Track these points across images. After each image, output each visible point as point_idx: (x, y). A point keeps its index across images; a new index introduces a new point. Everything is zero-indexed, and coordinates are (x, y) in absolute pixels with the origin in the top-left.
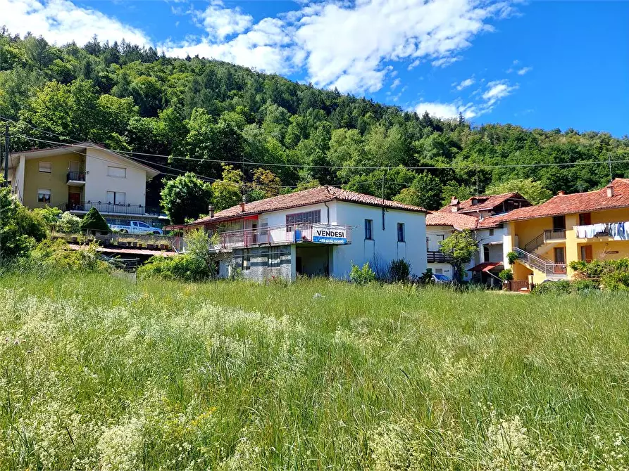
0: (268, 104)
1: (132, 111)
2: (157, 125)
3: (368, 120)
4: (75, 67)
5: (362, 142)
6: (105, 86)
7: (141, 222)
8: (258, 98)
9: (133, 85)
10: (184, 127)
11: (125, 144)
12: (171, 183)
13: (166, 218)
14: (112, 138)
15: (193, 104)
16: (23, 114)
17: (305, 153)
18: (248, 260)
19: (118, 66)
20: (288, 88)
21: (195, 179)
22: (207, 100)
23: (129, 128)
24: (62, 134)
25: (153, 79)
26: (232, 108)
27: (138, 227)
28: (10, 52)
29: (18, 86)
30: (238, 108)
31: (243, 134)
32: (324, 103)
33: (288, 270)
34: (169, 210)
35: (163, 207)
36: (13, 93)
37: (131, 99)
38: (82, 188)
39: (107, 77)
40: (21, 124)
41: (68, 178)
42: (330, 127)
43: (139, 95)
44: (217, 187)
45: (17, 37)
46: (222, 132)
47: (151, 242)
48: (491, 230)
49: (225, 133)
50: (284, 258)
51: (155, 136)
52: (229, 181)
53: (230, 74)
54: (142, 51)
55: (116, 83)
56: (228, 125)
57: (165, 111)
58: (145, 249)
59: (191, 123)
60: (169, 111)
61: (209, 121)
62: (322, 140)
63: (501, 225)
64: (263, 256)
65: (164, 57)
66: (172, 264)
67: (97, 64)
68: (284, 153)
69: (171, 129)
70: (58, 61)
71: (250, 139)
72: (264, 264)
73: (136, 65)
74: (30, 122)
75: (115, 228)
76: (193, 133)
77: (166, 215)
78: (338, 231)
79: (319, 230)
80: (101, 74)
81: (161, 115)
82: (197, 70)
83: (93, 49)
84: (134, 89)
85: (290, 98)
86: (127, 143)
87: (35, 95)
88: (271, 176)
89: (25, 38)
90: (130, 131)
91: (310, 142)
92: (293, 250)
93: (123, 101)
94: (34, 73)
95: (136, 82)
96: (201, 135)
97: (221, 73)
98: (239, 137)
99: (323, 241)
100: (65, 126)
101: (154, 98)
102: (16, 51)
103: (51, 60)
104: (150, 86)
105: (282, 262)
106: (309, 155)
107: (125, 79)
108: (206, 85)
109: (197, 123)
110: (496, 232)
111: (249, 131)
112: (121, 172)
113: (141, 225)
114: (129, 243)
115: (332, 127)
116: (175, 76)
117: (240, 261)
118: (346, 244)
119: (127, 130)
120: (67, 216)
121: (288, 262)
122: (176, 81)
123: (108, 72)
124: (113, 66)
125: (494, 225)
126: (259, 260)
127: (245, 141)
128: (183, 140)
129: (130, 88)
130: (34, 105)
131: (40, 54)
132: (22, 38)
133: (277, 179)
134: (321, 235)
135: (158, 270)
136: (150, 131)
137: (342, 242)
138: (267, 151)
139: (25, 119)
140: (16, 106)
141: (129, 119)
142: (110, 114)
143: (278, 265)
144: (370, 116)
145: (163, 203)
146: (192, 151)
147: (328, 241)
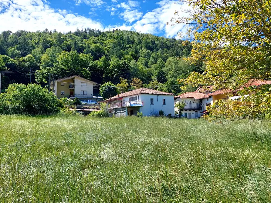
0: (143, 49)
1: (91, 58)
2: (99, 63)
3: (185, 52)
4: (71, 43)
5: (178, 63)
6: (80, 50)
7: (92, 100)
8: (139, 47)
9: (91, 48)
10: (109, 64)
11: (88, 72)
12: (103, 85)
14: (83, 70)
15: (113, 54)
16: (55, 64)
17: (154, 69)
18: (117, 112)
19: (86, 40)
20: (152, 41)
21: (111, 84)
22: (118, 50)
23: (89, 65)
24: (68, 70)
25: (98, 45)
26: (128, 53)
27: (91, 102)
28: (50, 41)
29: (53, 54)
30: (130, 53)
31: (130, 65)
32: (167, 46)
33: (125, 114)
34: (102, 95)
36: (51, 56)
37: (90, 54)
38: (74, 90)
39: (82, 46)
40: (54, 68)
41: (70, 87)
42: (168, 56)
43: (93, 51)
44: (118, 86)
45: (51, 32)
47: (93, 107)
49: (123, 65)
51: (99, 67)
52: (123, 83)
53: (128, 37)
55: (85, 48)
56: (124, 62)
57: (102, 58)
59: (111, 62)
60: (103, 58)
61: (117, 61)
62: (162, 63)
63: (210, 97)
64: (120, 110)
65: (103, 33)
66: (97, 113)
67: (79, 41)
68: (146, 70)
69: (104, 65)
70: (65, 41)
71: (132, 66)
73: (92, 39)
74: (57, 67)
75: (83, 103)
76: (111, 65)
77: (101, 97)
78: (140, 103)
80: (80, 45)
81: (100, 60)
82: (115, 38)
83: (77, 33)
84: (91, 49)
85: (152, 45)
86: (89, 71)
87: (58, 56)
88: (139, 80)
90: (90, 67)
91: (157, 65)
92: (127, 109)
93: (87, 55)
94: (58, 48)
95: (93, 46)
96: (114, 66)
97: (125, 37)
98: (128, 66)
99: (135, 106)
100: (68, 67)
101: (99, 52)
102: (51, 40)
103: (63, 42)
104: (97, 47)
105: (124, 112)
107: (88, 46)
108: (118, 44)
109: (113, 62)
110: (209, 99)
111: (132, 63)
112: (85, 84)
113: (91, 101)
114: (87, 107)
115: (169, 56)
116: (107, 41)
117: (115, 112)
118: (142, 106)
120: (69, 100)
121: (125, 112)
122: (107, 43)
123: (82, 44)
125: (208, 97)
126: (119, 111)
127: (131, 67)
128: (108, 68)
129: (90, 49)
130: (58, 60)
131: (59, 40)
133: (141, 81)
134: (134, 104)
135: (93, 115)
136: (97, 66)
137: (141, 106)
138: (139, 70)
139: (55, 66)
140: (52, 61)
141: (90, 62)
142: (83, 61)
143: (123, 113)
144: (185, 50)
145: (100, 93)
146: (111, 72)
147: (136, 106)
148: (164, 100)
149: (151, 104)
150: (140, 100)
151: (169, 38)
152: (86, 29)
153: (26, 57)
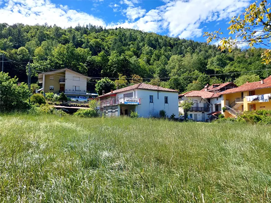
0: (145, 46)
1: (89, 53)
2: (98, 58)
4: (69, 37)
5: (182, 61)
6: (79, 45)
7: (85, 97)
8: (141, 44)
9: (90, 43)
10: (108, 59)
11: (85, 67)
12: (99, 81)
13: (98, 95)
14: (79, 65)
15: (113, 49)
16: (49, 57)
17: (157, 67)
18: (107, 110)
19: (86, 35)
20: (155, 38)
21: (108, 80)
22: (119, 47)
23: (87, 60)
24: (62, 64)
25: (98, 40)
26: (129, 49)
27: (82, 99)
29: (48, 47)
30: (132, 49)
31: (130, 61)
32: (170, 44)
33: (117, 114)
34: (98, 92)
35: (96, 91)
36: (46, 50)
37: (89, 49)
38: (64, 85)
39: (81, 41)
40: (48, 61)
41: (60, 81)
42: (172, 54)
43: (92, 46)
44: (116, 83)
45: (51, 27)
46: (122, 60)
47: (82, 104)
48: (217, 98)
49: (123, 60)
50: (116, 110)
51: (96, 63)
52: (122, 79)
53: (131, 35)
54: (97, 28)
55: (84, 43)
56: (124, 57)
57: (100, 53)
58: (80, 107)
59: (110, 58)
60: (102, 53)
61: (117, 56)
62: (164, 60)
63: (220, 96)
64: (111, 109)
65: (105, 29)
66: (85, 112)
67: (78, 35)
68: (147, 67)
69: (103, 60)
70: (63, 36)
71: (133, 62)
72: (112, 112)
73: (93, 34)
74: (51, 60)
75: (73, 99)
76: (110, 61)
78: (136, 100)
79: (127, 100)
80: (79, 39)
81: (99, 55)
82: (117, 34)
83: (78, 29)
84: (90, 44)
85: (155, 43)
86: (86, 66)
87: (54, 50)
88: (139, 77)
89: (54, 26)
90: (88, 62)
91: (159, 62)
92: (119, 107)
93: (86, 50)
94: (54, 41)
95: (92, 42)
96: (113, 62)
97: (128, 34)
99: (129, 103)
100: (63, 61)
101: (99, 47)
102: (48, 33)
103: (61, 35)
104: (97, 43)
105: (116, 111)
106: (158, 67)
107: (88, 41)
108: (119, 40)
109: (113, 57)
110: (219, 99)
111: (133, 60)
112: (78, 79)
113: (83, 98)
114: (74, 105)
115: (172, 55)
116: (109, 37)
117: (105, 110)
118: (139, 104)
119: (86, 61)
120: (56, 95)
121: (117, 111)
122: (108, 39)
123: (81, 38)
124: (85, 35)
125: (218, 96)
126: (110, 110)
127: (131, 63)
128: (107, 64)
129: (89, 44)
130: (53, 54)
131: (57, 33)
132: (52, 27)
133: (142, 78)
134: (128, 101)
135: (79, 114)
136: (95, 61)
137: (137, 104)
138: (140, 67)
139: (49, 60)
140: (47, 54)
141: (87, 57)
142: (80, 56)
143: (114, 112)
144: (190, 49)
145: (96, 89)
146: (110, 68)
147: (131, 104)
148: (166, 98)
149: (150, 102)
150: (136, 97)
151: (173, 37)
152: (88, 25)
153: (19, 49)
